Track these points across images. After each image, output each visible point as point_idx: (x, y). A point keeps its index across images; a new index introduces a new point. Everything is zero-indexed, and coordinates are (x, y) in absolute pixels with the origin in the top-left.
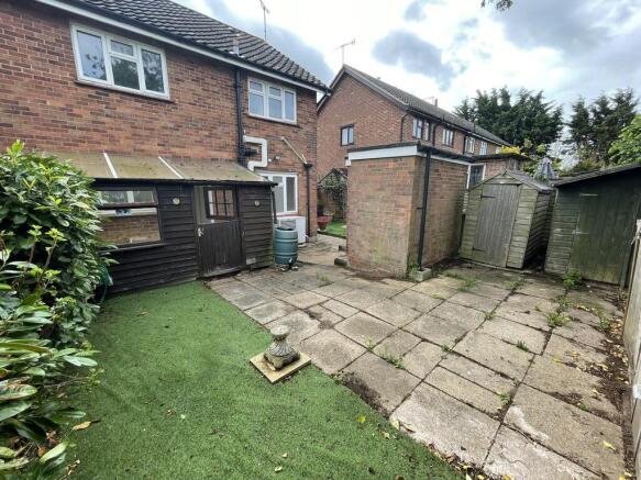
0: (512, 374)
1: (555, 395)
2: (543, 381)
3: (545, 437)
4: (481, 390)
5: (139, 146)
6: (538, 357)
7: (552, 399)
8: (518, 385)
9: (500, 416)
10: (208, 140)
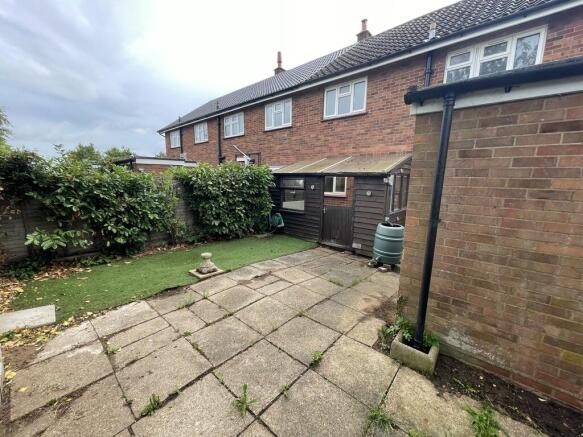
0: (127, 372)
1: (80, 392)
2: (100, 395)
3: (70, 355)
4: (130, 341)
5: (343, 151)
6: (130, 420)
7: (82, 384)
8: (115, 368)
9: (104, 340)
10: (390, 136)
